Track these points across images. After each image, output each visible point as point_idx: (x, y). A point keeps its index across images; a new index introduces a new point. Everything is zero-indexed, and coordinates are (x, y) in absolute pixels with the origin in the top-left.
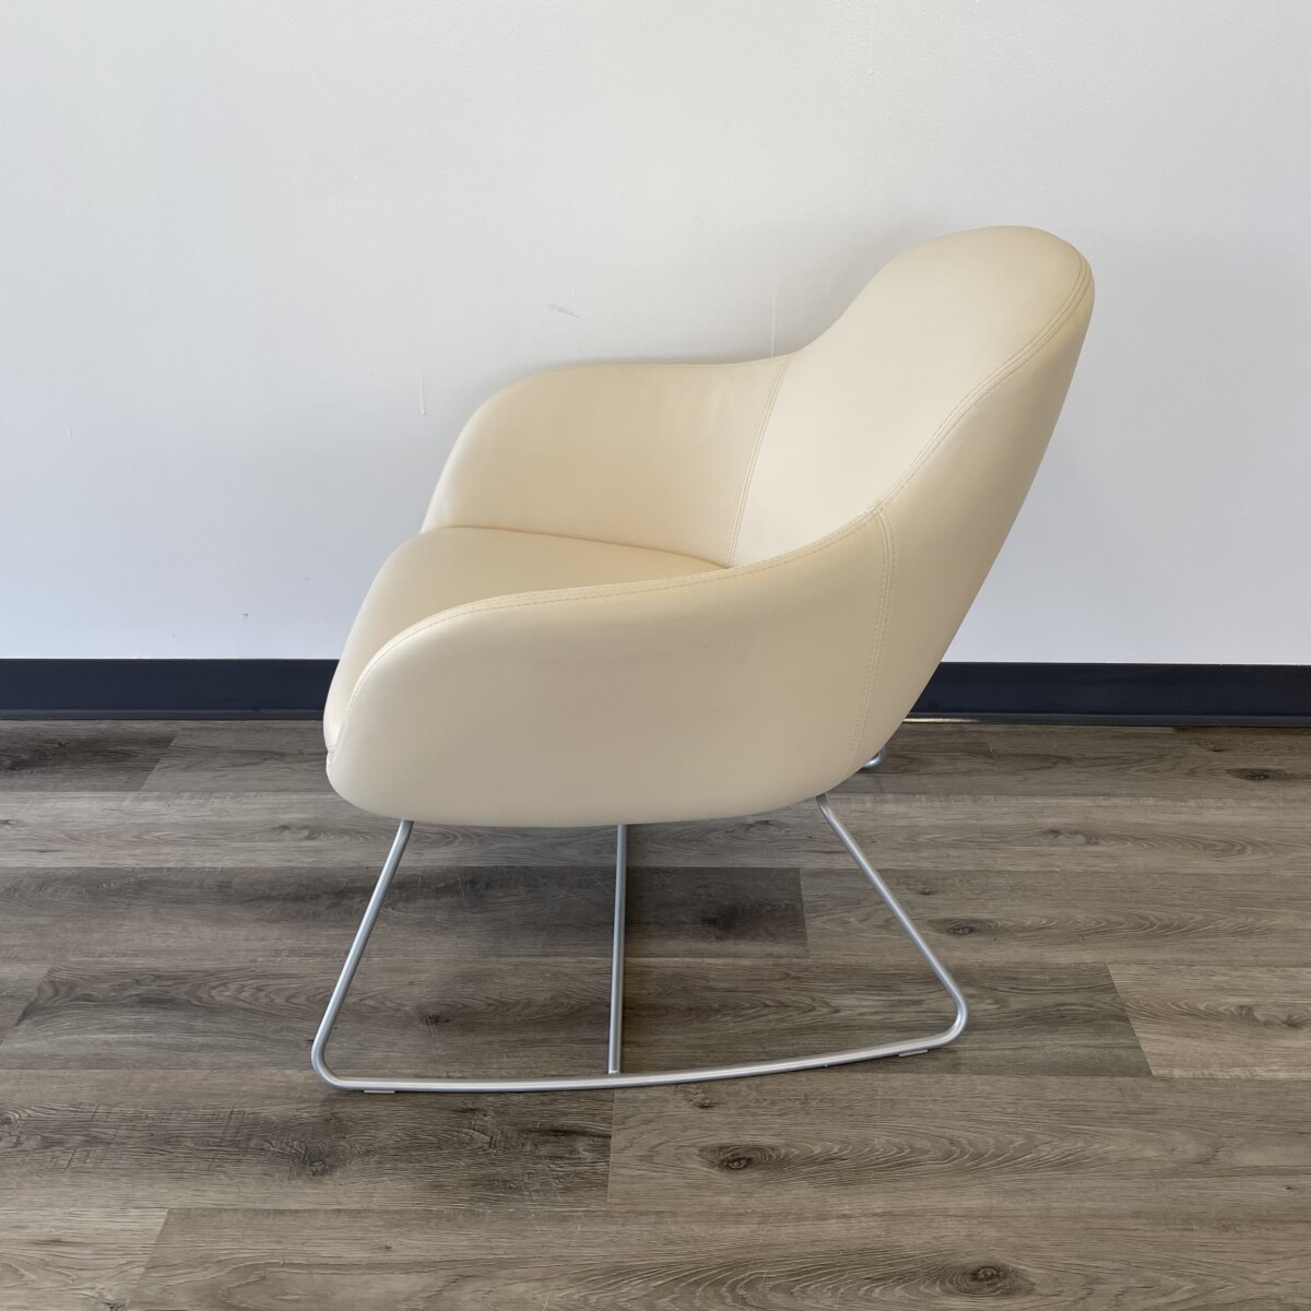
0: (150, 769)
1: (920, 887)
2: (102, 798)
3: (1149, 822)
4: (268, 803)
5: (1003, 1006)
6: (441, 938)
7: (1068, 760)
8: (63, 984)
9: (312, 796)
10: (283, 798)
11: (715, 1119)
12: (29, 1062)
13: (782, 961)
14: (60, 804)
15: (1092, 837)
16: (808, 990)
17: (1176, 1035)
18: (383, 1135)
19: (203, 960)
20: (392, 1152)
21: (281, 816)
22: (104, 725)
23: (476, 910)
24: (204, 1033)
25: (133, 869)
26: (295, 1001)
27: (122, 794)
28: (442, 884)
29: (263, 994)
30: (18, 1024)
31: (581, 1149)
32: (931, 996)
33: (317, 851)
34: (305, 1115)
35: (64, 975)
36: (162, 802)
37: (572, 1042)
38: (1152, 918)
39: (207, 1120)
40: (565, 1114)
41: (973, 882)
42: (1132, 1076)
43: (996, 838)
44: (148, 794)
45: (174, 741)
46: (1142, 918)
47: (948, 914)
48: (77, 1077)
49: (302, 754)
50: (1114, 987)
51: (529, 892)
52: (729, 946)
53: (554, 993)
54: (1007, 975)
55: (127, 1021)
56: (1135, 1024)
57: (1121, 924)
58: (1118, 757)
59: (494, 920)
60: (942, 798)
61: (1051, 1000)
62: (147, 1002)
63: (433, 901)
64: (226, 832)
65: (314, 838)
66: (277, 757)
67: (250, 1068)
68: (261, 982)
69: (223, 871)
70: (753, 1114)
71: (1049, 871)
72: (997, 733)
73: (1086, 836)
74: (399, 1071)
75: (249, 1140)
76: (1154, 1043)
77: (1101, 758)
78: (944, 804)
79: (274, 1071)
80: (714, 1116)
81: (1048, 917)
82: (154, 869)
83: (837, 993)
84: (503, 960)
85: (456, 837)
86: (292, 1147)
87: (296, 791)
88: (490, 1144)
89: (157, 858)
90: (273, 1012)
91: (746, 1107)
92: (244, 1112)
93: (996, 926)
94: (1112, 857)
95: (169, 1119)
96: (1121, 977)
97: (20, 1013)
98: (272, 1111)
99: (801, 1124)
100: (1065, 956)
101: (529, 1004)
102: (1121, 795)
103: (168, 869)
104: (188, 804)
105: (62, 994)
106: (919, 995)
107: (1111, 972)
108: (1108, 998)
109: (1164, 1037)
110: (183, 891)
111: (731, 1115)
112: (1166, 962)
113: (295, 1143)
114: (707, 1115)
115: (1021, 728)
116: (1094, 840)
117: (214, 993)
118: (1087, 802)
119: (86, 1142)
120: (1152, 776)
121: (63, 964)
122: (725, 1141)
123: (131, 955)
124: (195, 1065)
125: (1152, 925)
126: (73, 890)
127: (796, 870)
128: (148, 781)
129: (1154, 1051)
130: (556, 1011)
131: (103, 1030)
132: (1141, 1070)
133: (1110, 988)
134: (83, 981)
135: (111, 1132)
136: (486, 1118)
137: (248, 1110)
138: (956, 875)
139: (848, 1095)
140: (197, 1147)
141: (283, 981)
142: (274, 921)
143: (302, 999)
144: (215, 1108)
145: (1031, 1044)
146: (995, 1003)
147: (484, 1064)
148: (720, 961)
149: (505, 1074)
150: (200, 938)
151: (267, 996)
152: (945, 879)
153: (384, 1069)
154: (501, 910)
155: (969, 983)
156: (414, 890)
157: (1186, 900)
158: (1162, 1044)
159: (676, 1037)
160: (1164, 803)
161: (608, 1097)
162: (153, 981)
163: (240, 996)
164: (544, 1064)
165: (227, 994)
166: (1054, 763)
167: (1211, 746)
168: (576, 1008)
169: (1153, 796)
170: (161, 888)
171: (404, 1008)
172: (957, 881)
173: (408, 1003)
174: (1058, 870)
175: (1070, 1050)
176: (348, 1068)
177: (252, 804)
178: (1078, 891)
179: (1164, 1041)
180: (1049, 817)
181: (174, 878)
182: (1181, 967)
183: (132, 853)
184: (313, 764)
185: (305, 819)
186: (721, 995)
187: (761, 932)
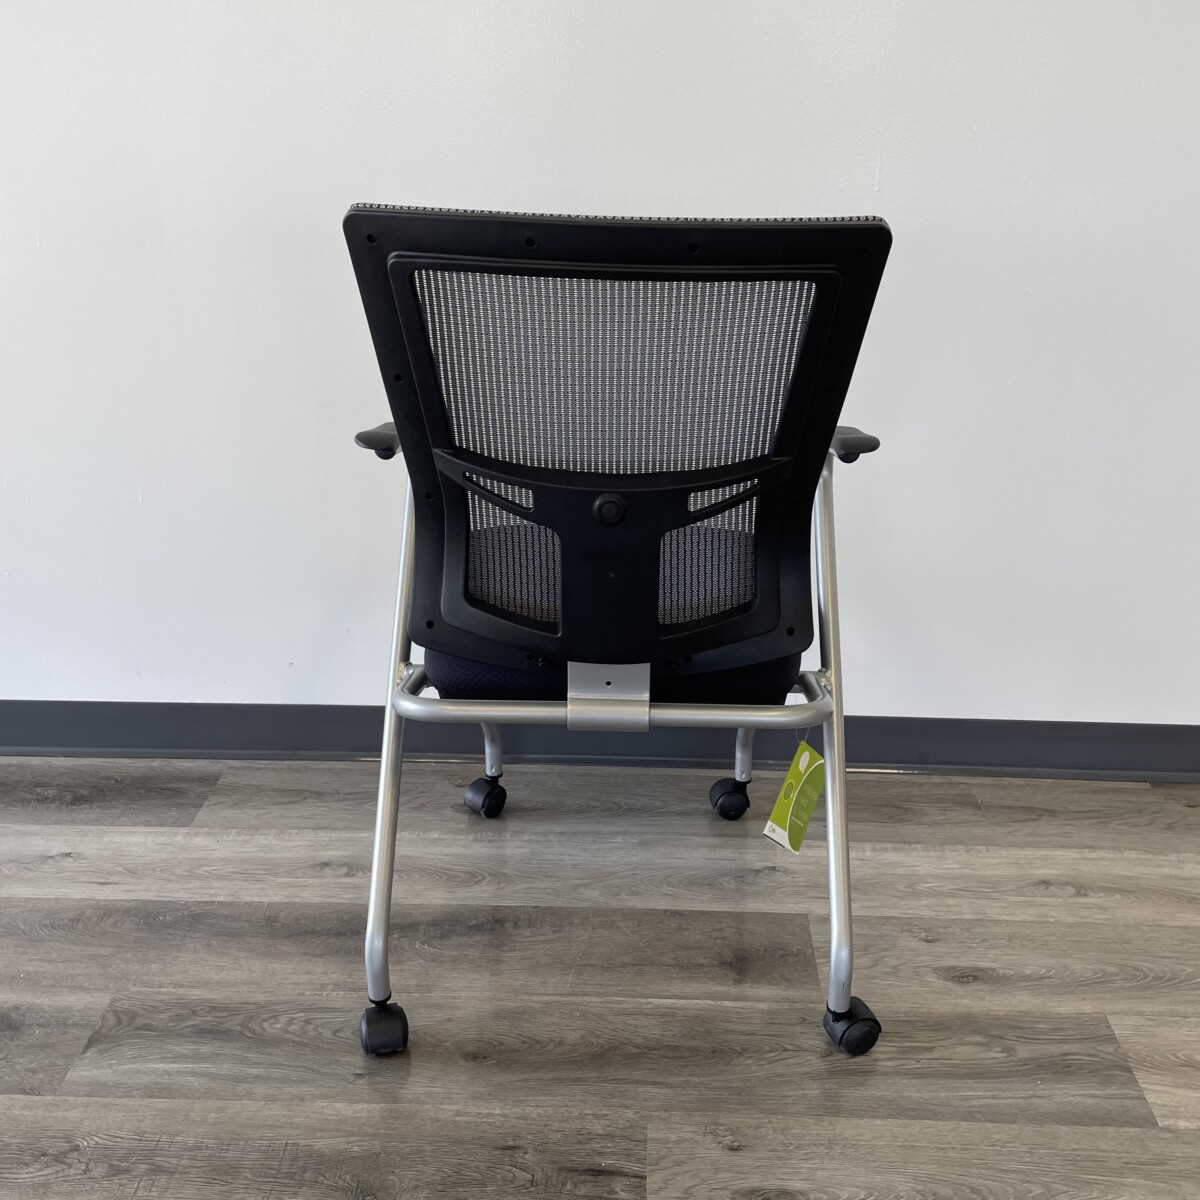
0: (199, 807)
1: (924, 935)
2: (156, 833)
3: (1133, 874)
4: (307, 840)
5: (1011, 1055)
6: (476, 976)
7: (1052, 813)
8: (124, 1013)
9: (350, 834)
10: (323, 835)
11: (744, 1161)
12: (97, 1090)
13: (798, 1006)
14: (117, 839)
15: (1082, 889)
17: (1178, 1086)
18: (430, 1170)
19: (254, 992)
20: (440, 1188)
21: (321, 853)
22: (157, 763)
23: (506, 948)
24: (258, 1064)
25: (187, 902)
26: (342, 1035)
27: (175, 830)
28: (474, 922)
29: (311, 1027)
30: (83, 1052)
31: (618, 1189)
32: (941, 1043)
33: (356, 888)
34: (355, 1149)
35: (125, 1005)
36: (212, 838)
37: (604, 1081)
38: (1145, 969)
39: (264, 1152)
40: (600, 1154)
41: (973, 931)
42: (1140, 1127)
43: (991, 888)
44: (198, 830)
45: (221, 780)
46: (1135, 969)
47: (950, 962)
48: (140, 1105)
49: (338, 793)
50: (1115, 1038)
51: (554, 932)
52: (747, 989)
53: (583, 1032)
54: (1011, 1024)
55: (185, 1051)
56: (1138, 1075)
57: (1117, 975)
58: (1098, 811)
59: (524, 959)
60: (938, 848)
61: (1055, 1049)
62: (202, 1033)
63: (465, 939)
64: (271, 868)
65: (353, 875)
66: (315, 796)
67: (302, 1100)
68: (310, 1015)
69: (270, 905)
70: (780, 1158)
71: (1044, 922)
72: (982, 786)
73: (1075, 887)
74: (443, 1106)
75: (304, 1172)
76: (1158, 1093)
77: (1084, 812)
78: (940, 854)
79: (325, 1104)
80: (744, 1160)
81: (1045, 967)
82: (207, 902)
84: (535, 998)
85: (484, 877)
86: (344, 1180)
87: (334, 829)
88: (532, 1182)
89: (205, 891)
90: (321, 1045)
91: (773, 1150)
92: (298, 1145)
93: (998, 975)
94: (1101, 908)
95: (228, 1150)
96: (1120, 1027)
97: (85, 1041)
98: (324, 1144)
99: (826, 1169)
100: (1067, 1006)
101: (561, 1043)
102: (1103, 848)
103: (219, 902)
104: (235, 840)
105: (125, 1023)
106: (930, 1042)
107: (1111, 1022)
108: (1111, 1049)
109: (1166, 1089)
110: (234, 924)
111: (760, 1159)
112: (1162, 1014)
113: (348, 1176)
114: (735, 1157)
115: (1007, 781)
116: (1083, 892)
117: (266, 1025)
118: (1073, 854)
119: (151, 1170)
120: (1133, 830)
121: (125, 993)
122: (756, 1185)
123: (188, 987)
124: (250, 1096)
125: (1146, 976)
126: (132, 921)
127: (805, 916)
128: (198, 817)
129: (1159, 1102)
130: (586, 1050)
131: (163, 1059)
132: (1147, 1121)
133: (1111, 1039)
134: (142, 1012)
135: (174, 1161)
136: (527, 1156)
137: (302, 1142)
138: (956, 924)
139: (868, 1141)
140: (255, 1178)
141: (330, 1015)
142: (321, 955)
143: (348, 1033)
144: (270, 1139)
145: (1041, 1093)
146: (1004, 1051)
147: (522, 1101)
148: (739, 1004)
149: (542, 1112)
150: (251, 971)
151: (315, 1029)
152: (945, 928)
153: (428, 1104)
154: (530, 949)
155: (977, 1031)
156: (447, 927)
157: (1177, 952)
158: (1165, 1095)
159: (702, 1079)
160: (1145, 856)
161: (641, 1137)
162: (208, 1012)
163: (289, 1029)
164: (578, 1103)
165: (278, 1026)
166: (1040, 816)
167: (1185, 802)
168: (606, 1047)
169: (1135, 849)
170: (213, 921)
171: (446, 1044)
172: (958, 930)
173: (447, 1039)
174: (1052, 920)
175: (1077, 1099)
176: (394, 1102)
177: (294, 841)
178: (1073, 941)
179: (1167, 1092)
180: (1039, 868)
181: (225, 912)
182: (1177, 1019)
183: (185, 886)
184: (350, 802)
185: (344, 856)
186: (741, 1037)
187: (776, 976)
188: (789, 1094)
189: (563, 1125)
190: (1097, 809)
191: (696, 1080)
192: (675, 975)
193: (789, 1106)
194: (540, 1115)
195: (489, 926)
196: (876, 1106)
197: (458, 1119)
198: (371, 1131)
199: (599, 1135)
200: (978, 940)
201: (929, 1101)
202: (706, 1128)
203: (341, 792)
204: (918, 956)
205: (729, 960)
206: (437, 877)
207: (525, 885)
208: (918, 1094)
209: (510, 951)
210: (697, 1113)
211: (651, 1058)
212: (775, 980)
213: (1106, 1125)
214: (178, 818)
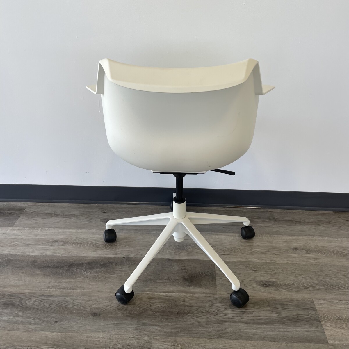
0: (17, 219)
1: (253, 268)
3: (326, 246)
4: (51, 232)
5: (279, 315)
6: (100, 283)
7: (300, 223)
9: (65, 230)
10: (56, 230)
13: (208, 295)
15: (308, 251)
16: (216, 307)
17: (336, 327)
19: (25, 289)
21: (55, 237)
22: (5, 203)
23: (112, 273)
24: (22, 317)
25: (7, 255)
26: (52, 306)
27: (7, 228)
28: (102, 263)
29: (42, 303)
32: (256, 310)
33: (65, 250)
36: (19, 231)
37: (139, 325)
38: (327, 282)
41: (270, 267)
42: (322, 344)
43: (277, 251)
44: (15, 228)
45: (25, 210)
46: (324, 282)
47: (261, 279)
49: (64, 215)
50: (316, 308)
51: (129, 267)
52: (192, 289)
54: (281, 303)
56: (323, 323)
57: (318, 284)
58: (315, 222)
59: (117, 277)
61: (295, 313)
62: (6, 305)
63: (98, 270)
64: (37, 242)
65: (64, 245)
66: (56, 216)
67: (35, 331)
68: (42, 298)
69: (35, 257)
71: (294, 264)
72: (278, 212)
73: (306, 250)
74: (83, 334)
76: (329, 330)
77: (310, 222)
78: (261, 238)
79: (43, 333)
81: (294, 281)
82: (14, 255)
83: (226, 308)
85: (108, 246)
87: (60, 228)
89: (14, 251)
90: (45, 310)
93: (277, 284)
94: (314, 258)
96: (318, 305)
100: (299, 296)
102: (317, 236)
103: (18, 255)
104: (27, 232)
106: (252, 309)
107: (315, 302)
108: (314, 313)
109: (332, 328)
110: (22, 264)
112: (332, 299)
115: (286, 211)
116: (308, 252)
117: (27, 302)
118: (306, 238)
120: (327, 229)
123: (3, 287)
124: (18, 329)
125: (328, 285)
128: (16, 223)
129: (329, 334)
130: (134, 312)
132: (324, 341)
133: (314, 309)
137: (33, 348)
138: (264, 264)
141: (49, 298)
142: (49, 275)
143: (54, 305)
144: (22, 346)
145: (289, 330)
146: (277, 313)
147: (110, 332)
148: (188, 295)
149: (117, 337)
150: (25, 281)
151: (44, 304)
152: (261, 266)
153: (79, 333)
154: (120, 273)
155: (268, 306)
156: (93, 265)
157: (339, 275)
158: (331, 331)
159: (173, 324)
160: (330, 239)
161: (149, 346)
162: (8, 297)
163: (35, 303)
164: (130, 333)
165: (31, 302)
166: (295, 224)
167: (345, 219)
168: (141, 311)
169: (327, 237)
170: (15, 262)
171: (86, 310)
172: (265, 267)
173: (87, 308)
174: (297, 263)
175: (301, 332)
176: (66, 332)
177: (46, 232)
178: (304, 271)
179: (332, 330)
180: (294, 243)
181: (20, 259)
182: (337, 301)
183: (8, 249)
184: (67, 218)
185: (62, 238)
186: (188, 308)
187: (202, 284)
188: (202, 330)
189: (123, 342)
190: (315, 221)
191: (170, 324)
192: (167, 283)
193: (201, 335)
194: (116, 338)
195: (107, 264)
196: (231, 335)
197: (87, 339)
198: (57, 343)
199: (135, 346)
200: (271, 271)
201: (250, 333)
202: (172, 344)
203: (64, 214)
204: (251, 276)
205: (187, 278)
206: (92, 246)
207: (121, 249)
208: (246, 330)
209: (113, 274)
210: (169, 337)
211: (157, 316)
212: (201, 285)
213: (310, 343)
214: (9, 224)
